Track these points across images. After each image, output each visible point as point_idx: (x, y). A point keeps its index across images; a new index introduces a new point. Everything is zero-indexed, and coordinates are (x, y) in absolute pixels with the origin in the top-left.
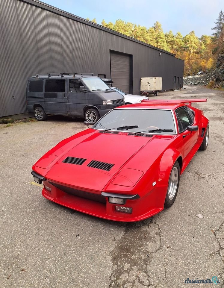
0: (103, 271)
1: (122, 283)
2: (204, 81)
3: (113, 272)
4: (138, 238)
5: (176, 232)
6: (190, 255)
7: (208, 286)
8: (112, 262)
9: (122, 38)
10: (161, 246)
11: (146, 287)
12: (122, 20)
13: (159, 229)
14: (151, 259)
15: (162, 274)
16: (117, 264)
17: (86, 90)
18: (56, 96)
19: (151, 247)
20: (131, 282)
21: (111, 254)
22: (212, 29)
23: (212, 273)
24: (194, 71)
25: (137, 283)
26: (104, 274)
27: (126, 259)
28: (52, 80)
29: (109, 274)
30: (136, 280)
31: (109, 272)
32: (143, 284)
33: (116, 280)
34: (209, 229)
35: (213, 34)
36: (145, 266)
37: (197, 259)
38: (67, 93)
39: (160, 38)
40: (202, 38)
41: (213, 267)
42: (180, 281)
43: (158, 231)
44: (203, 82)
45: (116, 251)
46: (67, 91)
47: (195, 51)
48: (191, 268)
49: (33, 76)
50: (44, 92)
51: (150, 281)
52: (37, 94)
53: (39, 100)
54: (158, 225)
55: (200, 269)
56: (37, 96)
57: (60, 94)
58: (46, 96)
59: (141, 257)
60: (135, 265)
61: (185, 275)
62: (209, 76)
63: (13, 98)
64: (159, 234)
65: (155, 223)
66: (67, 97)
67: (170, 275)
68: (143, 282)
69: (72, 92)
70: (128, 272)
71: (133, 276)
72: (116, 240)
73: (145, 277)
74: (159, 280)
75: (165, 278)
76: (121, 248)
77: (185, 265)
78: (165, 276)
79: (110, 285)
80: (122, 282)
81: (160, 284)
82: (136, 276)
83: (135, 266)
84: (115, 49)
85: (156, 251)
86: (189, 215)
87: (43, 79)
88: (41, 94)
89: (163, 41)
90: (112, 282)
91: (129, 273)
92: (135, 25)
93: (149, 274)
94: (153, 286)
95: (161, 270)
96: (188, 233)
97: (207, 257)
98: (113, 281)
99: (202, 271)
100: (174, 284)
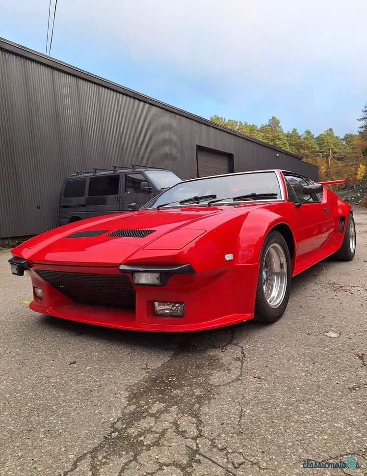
0: (102, 414)
1: (136, 434)
2: (354, 197)
3: (124, 415)
4: (196, 366)
5: (278, 357)
6: (301, 389)
7: (338, 439)
8: (128, 401)
9: (216, 130)
10: (241, 375)
11: (189, 440)
12: (220, 116)
13: (243, 352)
14: (213, 395)
15: (232, 419)
16: (137, 402)
17: (151, 187)
18: (104, 202)
19: (217, 377)
20: (157, 433)
21: (129, 388)
22: (359, 120)
23: (351, 417)
24: (338, 186)
25: (170, 433)
26: (102, 418)
27: (160, 396)
28: (100, 177)
29: (112, 419)
30: (169, 430)
31: (115, 415)
32: (183, 436)
33: (126, 428)
34: (348, 352)
35: (362, 127)
36: (197, 406)
37: (316, 395)
38: (121, 195)
39: (279, 139)
40: (346, 139)
41: (354, 408)
42: (271, 430)
43: (240, 356)
44: (353, 199)
45: (142, 384)
46: (121, 193)
47: (336, 156)
48: (302, 409)
49: (71, 175)
50: (86, 196)
51: (200, 431)
52: (75, 201)
53: (78, 209)
54: (242, 347)
55: (323, 411)
56: (75, 203)
57: (110, 198)
58: (89, 202)
59: (194, 393)
60: (176, 403)
61: (285, 421)
62: (361, 190)
63: (38, 208)
64: (241, 360)
65: (236, 345)
66: (121, 202)
67: (251, 420)
68: (185, 432)
69: (128, 193)
70: (156, 416)
71: (166, 422)
72: (148, 369)
73: (193, 423)
74: (224, 428)
75: (238, 425)
76: (155, 380)
77: (288, 405)
78: (238, 422)
79: (107, 436)
80: (137, 432)
81: (223, 435)
82: (171, 423)
83: (176, 407)
84: (204, 145)
85: (229, 383)
86: (309, 334)
87: (86, 177)
88: (82, 200)
89: (284, 144)
90: (115, 432)
91: (157, 418)
92: (240, 122)
93: (203, 418)
94: (206, 438)
95: (230, 413)
96: (303, 357)
97: (341, 392)
98: (116, 430)
99: (326, 414)
100: (256, 435)
